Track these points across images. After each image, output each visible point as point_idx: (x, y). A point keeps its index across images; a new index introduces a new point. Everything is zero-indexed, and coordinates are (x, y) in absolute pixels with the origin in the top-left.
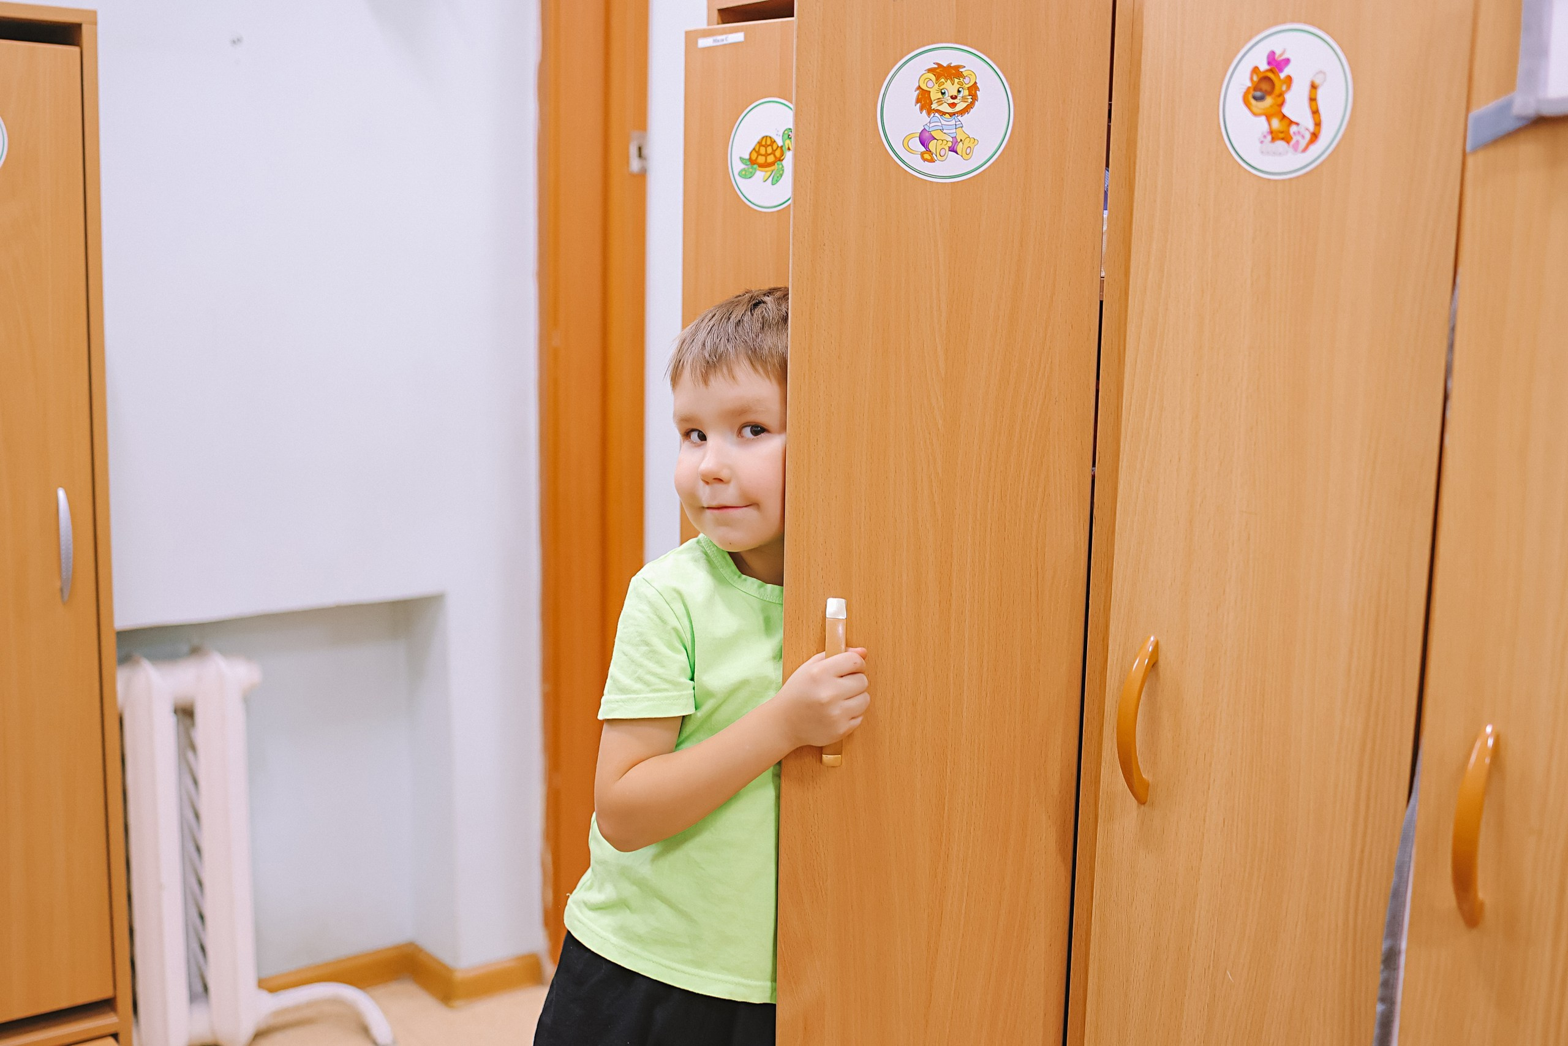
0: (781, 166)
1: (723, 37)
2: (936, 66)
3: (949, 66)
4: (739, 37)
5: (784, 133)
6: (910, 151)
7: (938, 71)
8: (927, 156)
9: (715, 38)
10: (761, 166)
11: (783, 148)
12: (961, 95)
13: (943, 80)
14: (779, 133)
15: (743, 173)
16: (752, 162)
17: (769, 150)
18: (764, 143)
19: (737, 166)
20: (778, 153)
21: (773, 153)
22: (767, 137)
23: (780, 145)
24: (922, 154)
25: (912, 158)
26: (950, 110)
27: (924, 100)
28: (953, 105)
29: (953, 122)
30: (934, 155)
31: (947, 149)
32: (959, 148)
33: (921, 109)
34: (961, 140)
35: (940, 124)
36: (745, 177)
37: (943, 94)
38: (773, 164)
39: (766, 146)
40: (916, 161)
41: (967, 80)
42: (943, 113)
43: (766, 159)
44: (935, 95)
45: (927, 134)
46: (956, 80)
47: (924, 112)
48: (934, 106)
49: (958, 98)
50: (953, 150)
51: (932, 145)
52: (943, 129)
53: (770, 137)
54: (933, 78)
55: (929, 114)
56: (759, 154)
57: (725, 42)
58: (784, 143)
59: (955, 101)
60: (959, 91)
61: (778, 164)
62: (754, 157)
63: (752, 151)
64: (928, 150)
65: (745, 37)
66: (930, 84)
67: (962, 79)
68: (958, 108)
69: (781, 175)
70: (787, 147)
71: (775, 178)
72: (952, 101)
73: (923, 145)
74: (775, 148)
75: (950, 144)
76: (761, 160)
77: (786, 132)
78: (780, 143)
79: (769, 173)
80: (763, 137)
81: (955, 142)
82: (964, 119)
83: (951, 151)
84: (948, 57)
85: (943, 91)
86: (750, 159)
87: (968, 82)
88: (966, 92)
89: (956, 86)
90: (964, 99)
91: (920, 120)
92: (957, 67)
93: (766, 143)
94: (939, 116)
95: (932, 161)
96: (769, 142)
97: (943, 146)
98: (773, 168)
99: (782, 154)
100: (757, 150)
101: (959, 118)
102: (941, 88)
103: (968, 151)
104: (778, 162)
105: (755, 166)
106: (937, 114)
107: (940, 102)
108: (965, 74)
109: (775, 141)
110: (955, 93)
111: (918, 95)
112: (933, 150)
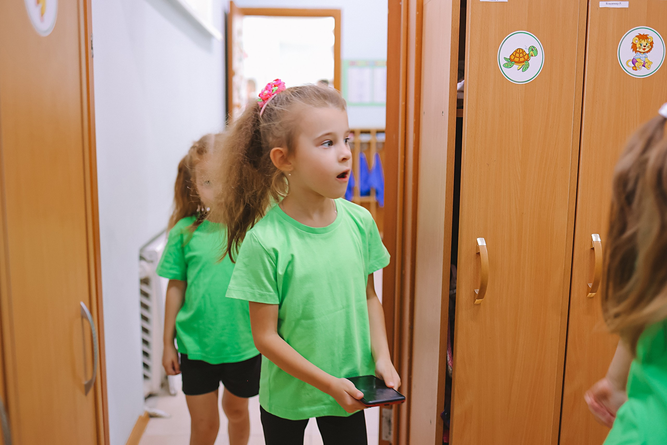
0: (527, 63)
2: (639, 35)
3: (644, 35)
6: (628, 66)
7: (639, 36)
8: (634, 68)
10: (516, 62)
11: (529, 55)
12: (647, 46)
13: (641, 40)
15: (506, 65)
18: (518, 52)
19: (503, 62)
20: (526, 57)
21: (524, 56)
22: (520, 49)
23: (527, 53)
24: (633, 67)
25: (629, 69)
26: (643, 51)
27: (634, 47)
28: (644, 49)
29: (644, 56)
30: (637, 68)
31: (642, 66)
32: (646, 65)
33: (633, 51)
34: (647, 62)
35: (639, 56)
36: (507, 67)
37: (641, 45)
38: (523, 62)
39: (519, 53)
40: (630, 70)
41: (649, 40)
42: (641, 52)
43: (519, 59)
44: (638, 46)
45: (635, 60)
46: (646, 40)
47: (634, 52)
48: (638, 50)
49: (646, 46)
50: (644, 66)
51: (636, 64)
52: (641, 58)
53: (522, 49)
54: (638, 39)
55: (636, 52)
56: (515, 56)
57: (497, 1)
58: (529, 52)
59: (645, 48)
60: (647, 44)
62: (513, 57)
63: (512, 54)
64: (635, 66)
66: (637, 41)
67: (648, 40)
68: (646, 50)
69: (528, 68)
70: (531, 54)
71: (524, 68)
72: (644, 48)
73: (633, 64)
74: (524, 54)
75: (643, 64)
76: (517, 59)
77: (531, 48)
79: (521, 66)
80: (518, 49)
81: (645, 63)
82: (648, 54)
83: (643, 66)
84: (643, 31)
85: (641, 44)
86: (510, 59)
87: (650, 41)
88: (649, 45)
89: (646, 42)
90: (648, 47)
91: (633, 55)
92: (646, 35)
93: (519, 51)
94: (639, 53)
95: (636, 70)
96: (521, 51)
97: (640, 64)
98: (523, 64)
99: (528, 58)
101: (646, 54)
102: (640, 43)
103: (649, 66)
104: (526, 61)
105: (513, 62)
106: (638, 53)
107: (640, 48)
108: (649, 38)
109: (524, 51)
110: (645, 45)
111: (632, 46)
112: (637, 66)
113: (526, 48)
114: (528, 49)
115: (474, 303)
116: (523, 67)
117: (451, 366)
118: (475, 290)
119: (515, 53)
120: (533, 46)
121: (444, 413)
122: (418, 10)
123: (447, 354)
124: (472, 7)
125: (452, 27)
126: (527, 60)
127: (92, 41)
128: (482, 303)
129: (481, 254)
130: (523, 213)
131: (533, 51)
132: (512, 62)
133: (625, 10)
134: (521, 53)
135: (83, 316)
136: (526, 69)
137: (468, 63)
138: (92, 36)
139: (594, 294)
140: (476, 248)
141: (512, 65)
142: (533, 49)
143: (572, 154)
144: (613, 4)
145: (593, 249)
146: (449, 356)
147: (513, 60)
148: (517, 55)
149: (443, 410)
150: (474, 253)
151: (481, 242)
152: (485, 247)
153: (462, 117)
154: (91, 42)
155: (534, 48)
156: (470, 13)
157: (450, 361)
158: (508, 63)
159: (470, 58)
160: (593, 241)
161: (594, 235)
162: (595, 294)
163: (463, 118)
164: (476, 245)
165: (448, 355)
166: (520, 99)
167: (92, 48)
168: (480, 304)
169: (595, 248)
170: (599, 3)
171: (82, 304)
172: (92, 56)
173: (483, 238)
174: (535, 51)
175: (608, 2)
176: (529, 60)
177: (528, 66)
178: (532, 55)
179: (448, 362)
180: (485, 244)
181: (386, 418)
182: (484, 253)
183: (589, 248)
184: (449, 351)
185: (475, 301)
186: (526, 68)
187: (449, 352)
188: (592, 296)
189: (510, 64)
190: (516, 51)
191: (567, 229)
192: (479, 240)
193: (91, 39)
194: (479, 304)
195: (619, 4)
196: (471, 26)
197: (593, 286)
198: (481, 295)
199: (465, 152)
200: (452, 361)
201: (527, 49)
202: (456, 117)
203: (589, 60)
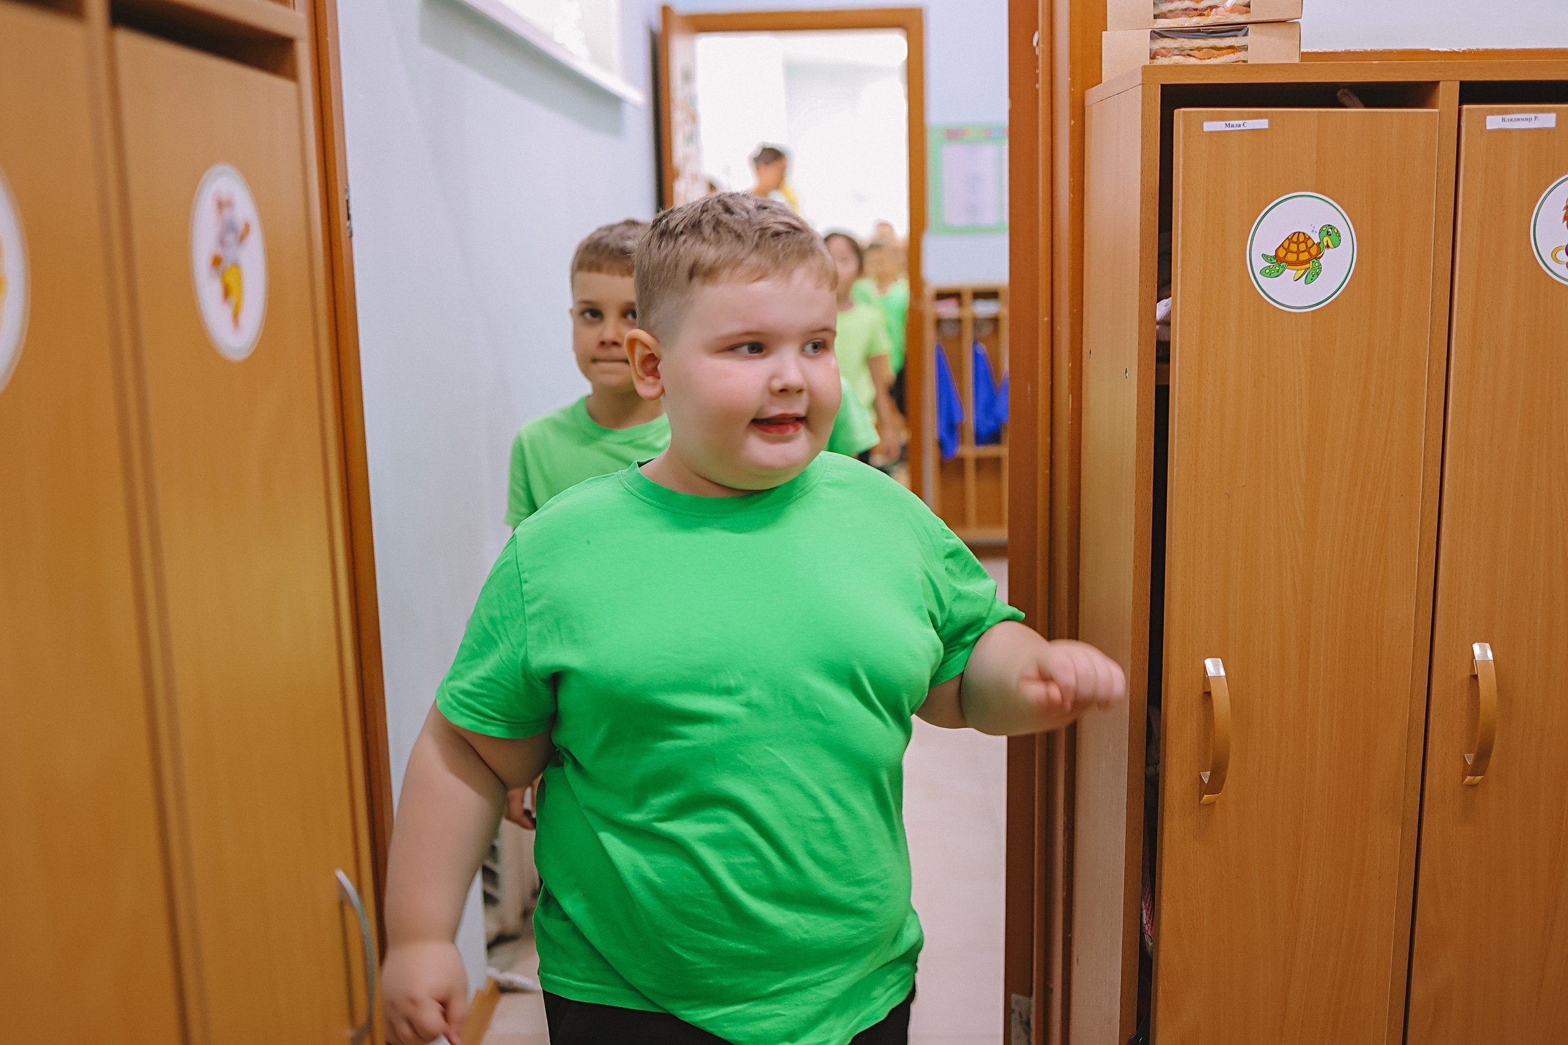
0: (1317, 264)
1: (1241, 122)
4: (1263, 124)
5: (1321, 229)
6: (1557, 261)
9: (1228, 123)
10: (1290, 264)
11: (1321, 245)
14: (1315, 230)
15: (1268, 271)
16: (1278, 259)
17: (1302, 247)
18: (1295, 239)
19: (1259, 264)
20: (1314, 251)
21: (1308, 250)
22: (1299, 232)
23: (1316, 242)
36: (1270, 276)
38: (1307, 262)
39: (1298, 243)
43: (1298, 257)
53: (1304, 233)
56: (1288, 250)
57: (1242, 128)
58: (1322, 239)
61: (1313, 262)
62: (1282, 253)
63: (1280, 247)
65: (1270, 124)
69: (1318, 274)
70: (1325, 244)
71: (1310, 276)
74: (1309, 246)
76: (1292, 257)
77: (1324, 229)
78: (1317, 240)
79: (1302, 272)
80: (1295, 233)
86: (1276, 256)
93: (1298, 239)
96: (1302, 238)
98: (1308, 266)
99: (1319, 251)
100: (1286, 247)
104: (1314, 260)
105: (1284, 264)
109: (1310, 238)
113: (1313, 231)
114: (1318, 232)
115: (1200, 802)
116: (1306, 274)
117: (1149, 936)
118: (1201, 773)
119: (1287, 241)
120: (1329, 225)
121: (1137, 1038)
122: (1073, 117)
123: (1142, 910)
124: (1185, 145)
125: (1143, 185)
126: (1317, 258)
127: (347, 201)
128: (1217, 802)
129: (1213, 694)
130: (1310, 601)
131: (1330, 235)
132: (1282, 265)
133: (1548, 133)
134: (1302, 242)
135: (343, 902)
136: (1314, 278)
137: (1179, 271)
138: (347, 191)
139: (1479, 778)
140: (1204, 681)
141: (1280, 272)
142: (1329, 231)
143: (1424, 465)
144: (1518, 120)
145: (1475, 677)
146: (1146, 913)
147: (1283, 259)
148: (1294, 247)
149: (1132, 1031)
150: (1198, 692)
151: (1214, 667)
152: (1224, 678)
153: (1167, 384)
154: (345, 203)
155: (1331, 228)
156: (1181, 159)
157: (1149, 925)
158: (1271, 267)
159: (1183, 260)
160: (1476, 659)
161: (1479, 645)
162: (1482, 779)
163: (1169, 386)
164: (1202, 675)
165: (1144, 912)
166: (1300, 346)
167: (349, 217)
168: (1214, 802)
169: (1479, 676)
170: (1486, 118)
171: (341, 875)
172: (348, 235)
173: (1220, 660)
174: (1334, 235)
175: (1507, 117)
176: (1320, 258)
177: (1318, 271)
178: (1328, 246)
179: (1144, 928)
180: (1222, 673)
181: (1020, 1015)
182: (1221, 696)
183: (1467, 674)
184: (1146, 902)
185: (1201, 799)
186: (1313, 276)
187: (1147, 905)
188: (1475, 782)
189: (1277, 268)
190: (1290, 238)
191: (1415, 632)
192: (1209, 662)
193: (346, 197)
194: (1212, 804)
195: (1534, 119)
196: (1184, 188)
197: (1476, 761)
198: (1216, 785)
199: (1175, 469)
200: (1152, 926)
201: (1316, 232)
202: (1156, 386)
203: (1461, 251)
